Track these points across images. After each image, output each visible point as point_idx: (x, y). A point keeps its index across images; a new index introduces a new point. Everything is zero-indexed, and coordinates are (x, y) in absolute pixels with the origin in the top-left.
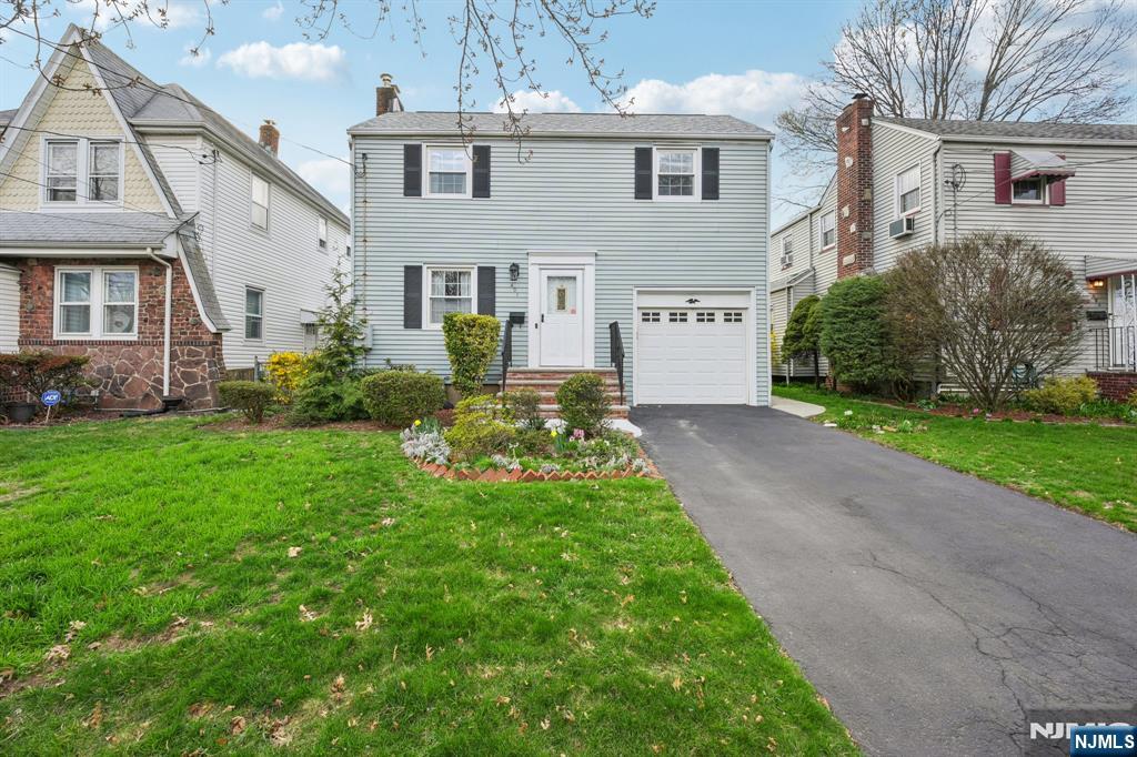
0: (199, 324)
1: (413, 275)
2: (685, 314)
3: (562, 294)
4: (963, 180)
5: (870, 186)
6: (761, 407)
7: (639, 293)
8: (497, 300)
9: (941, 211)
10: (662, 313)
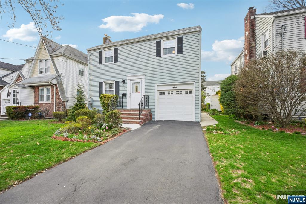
0: (60, 99)
1: (101, 84)
2: (173, 92)
3: (137, 87)
4: (285, 31)
5: (255, 41)
6: (197, 122)
7: (157, 86)
8: (120, 90)
9: (274, 46)
10: (165, 91)
